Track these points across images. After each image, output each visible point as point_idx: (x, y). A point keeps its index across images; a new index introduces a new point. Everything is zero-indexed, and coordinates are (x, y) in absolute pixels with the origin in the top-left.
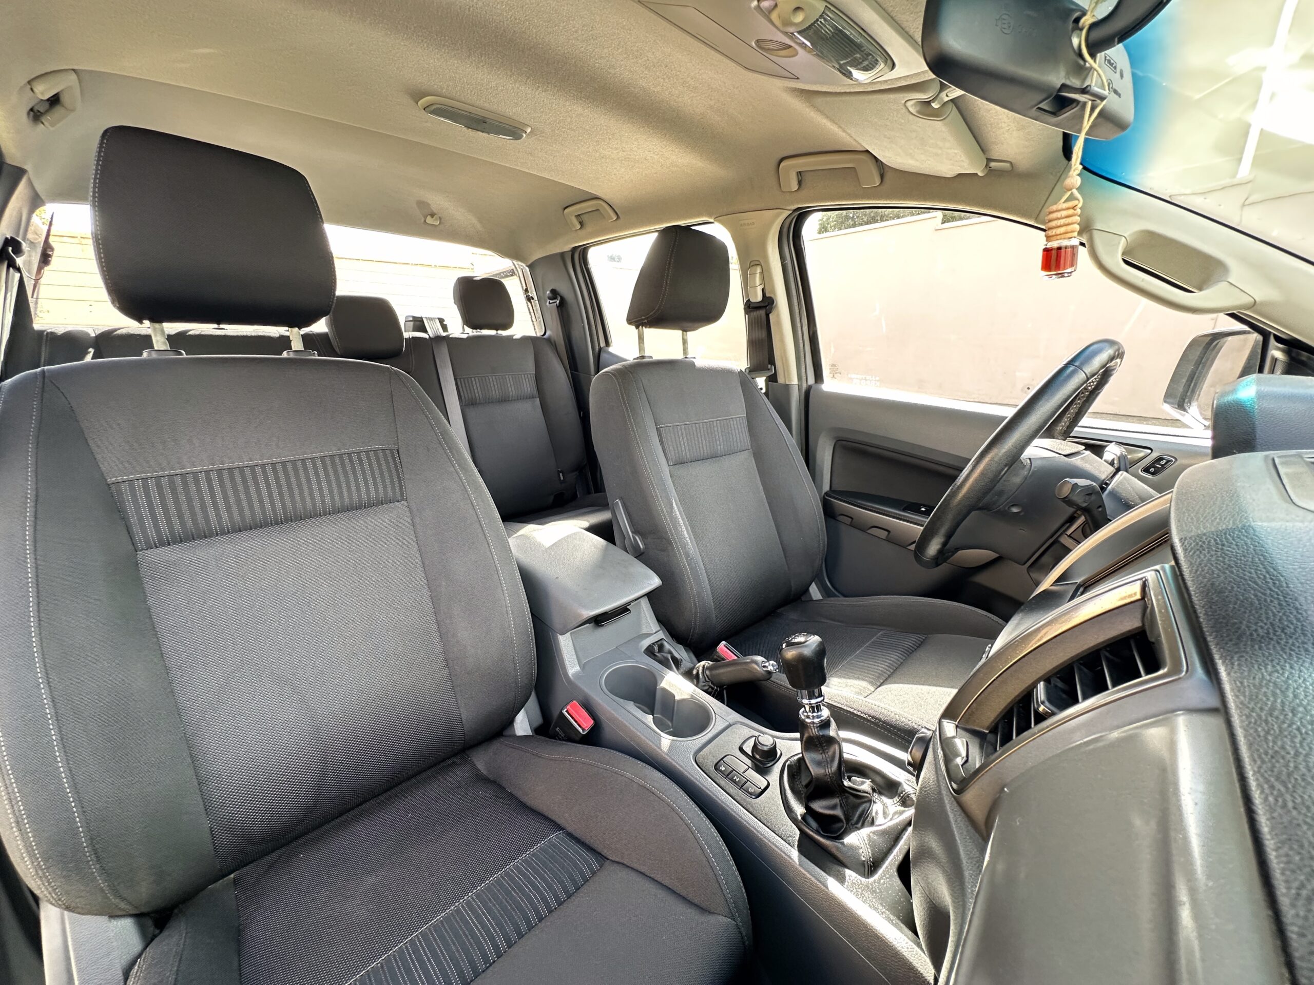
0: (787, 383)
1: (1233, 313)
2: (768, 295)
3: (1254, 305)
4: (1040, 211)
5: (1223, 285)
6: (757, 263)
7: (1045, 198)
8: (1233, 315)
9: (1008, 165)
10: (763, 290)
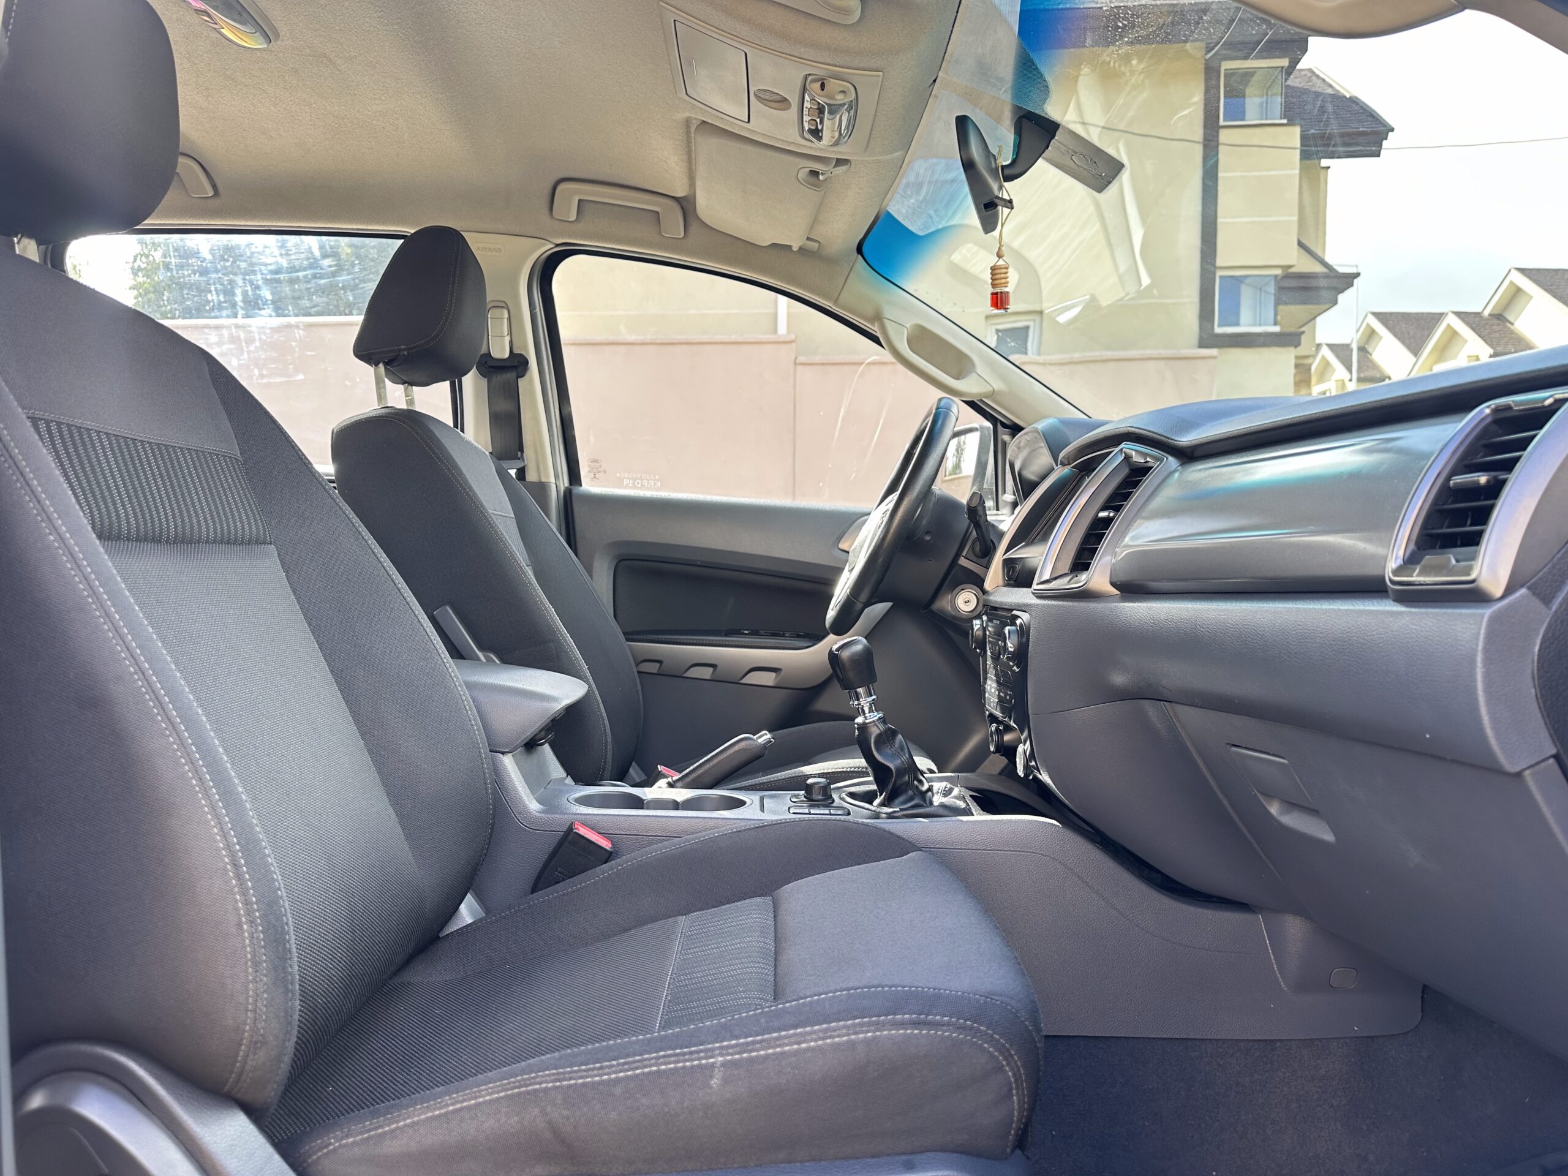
0: (543, 480)
1: (973, 401)
2: (516, 351)
3: (992, 394)
4: (839, 294)
5: (974, 375)
6: (503, 305)
7: (843, 283)
8: (972, 404)
9: (817, 245)
10: (511, 342)
